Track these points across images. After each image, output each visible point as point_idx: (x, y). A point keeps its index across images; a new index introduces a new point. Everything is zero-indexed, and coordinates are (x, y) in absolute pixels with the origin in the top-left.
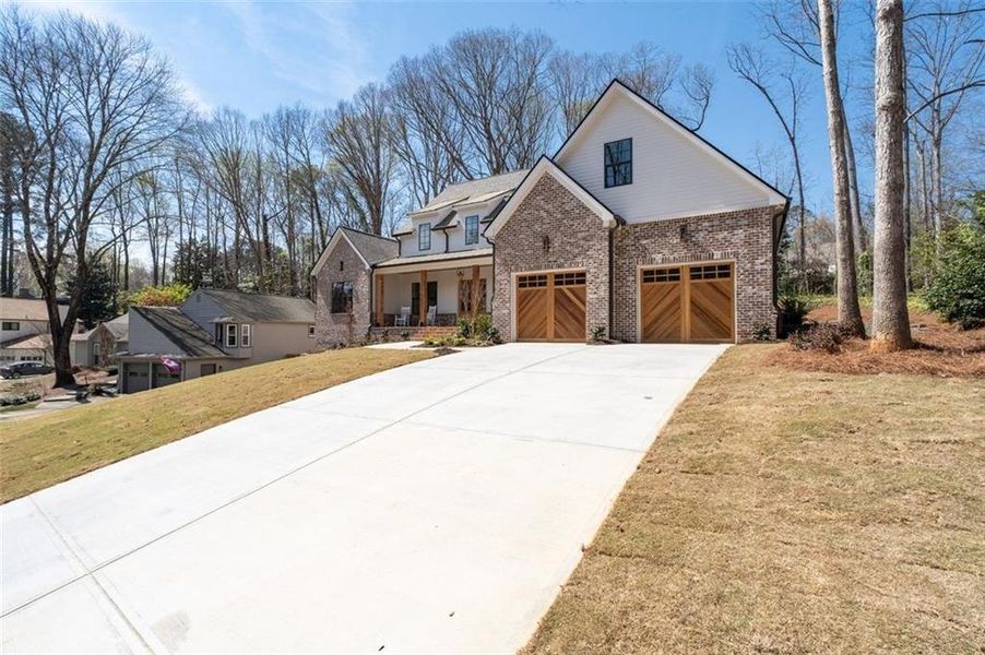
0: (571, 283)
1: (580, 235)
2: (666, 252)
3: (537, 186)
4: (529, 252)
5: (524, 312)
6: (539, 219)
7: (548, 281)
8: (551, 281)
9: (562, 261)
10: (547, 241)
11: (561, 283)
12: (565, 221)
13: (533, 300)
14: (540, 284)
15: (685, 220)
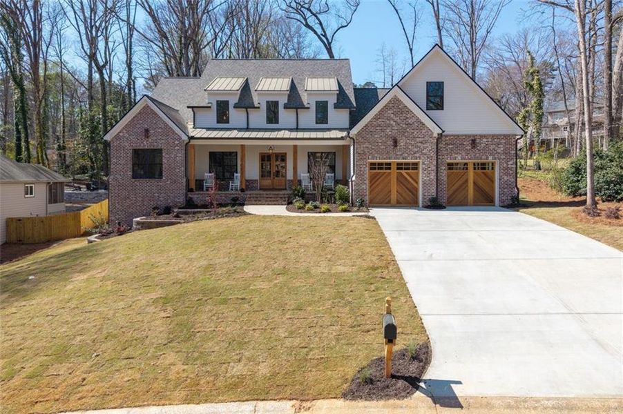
0: (408, 169)
1: (418, 140)
2: (463, 154)
3: (388, 103)
4: (382, 147)
5: (373, 186)
6: (389, 126)
7: (392, 167)
8: (394, 167)
9: (406, 155)
10: (395, 142)
11: (401, 169)
12: (408, 130)
13: (381, 179)
14: (386, 169)
15: (474, 136)
